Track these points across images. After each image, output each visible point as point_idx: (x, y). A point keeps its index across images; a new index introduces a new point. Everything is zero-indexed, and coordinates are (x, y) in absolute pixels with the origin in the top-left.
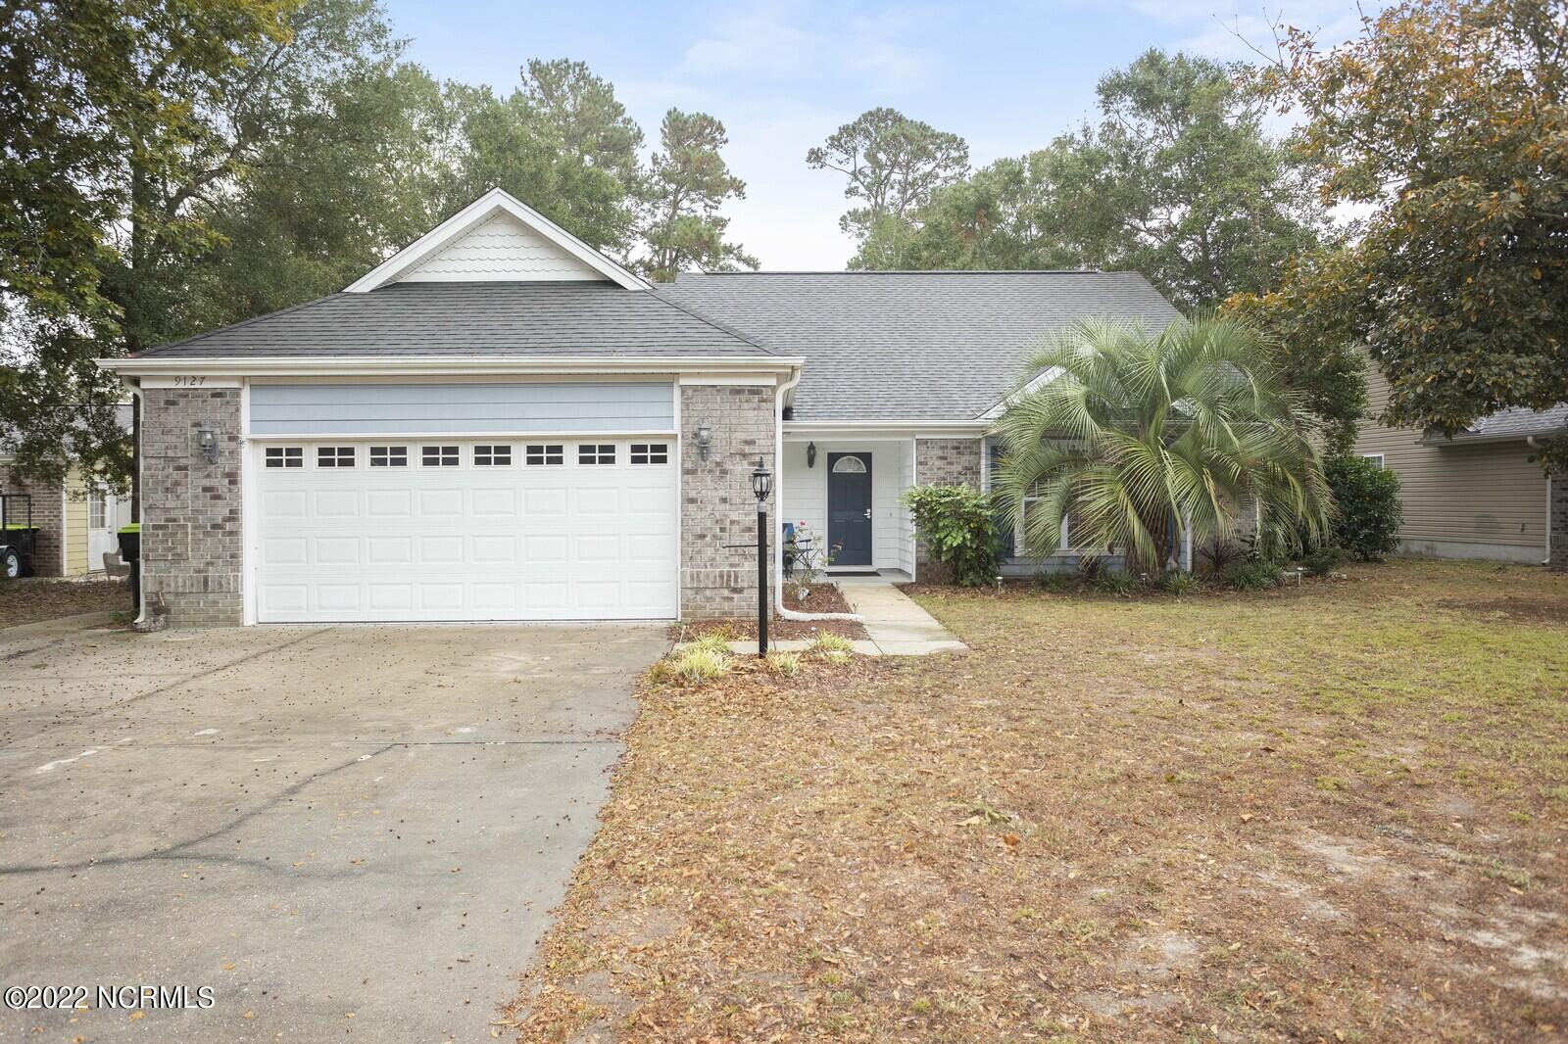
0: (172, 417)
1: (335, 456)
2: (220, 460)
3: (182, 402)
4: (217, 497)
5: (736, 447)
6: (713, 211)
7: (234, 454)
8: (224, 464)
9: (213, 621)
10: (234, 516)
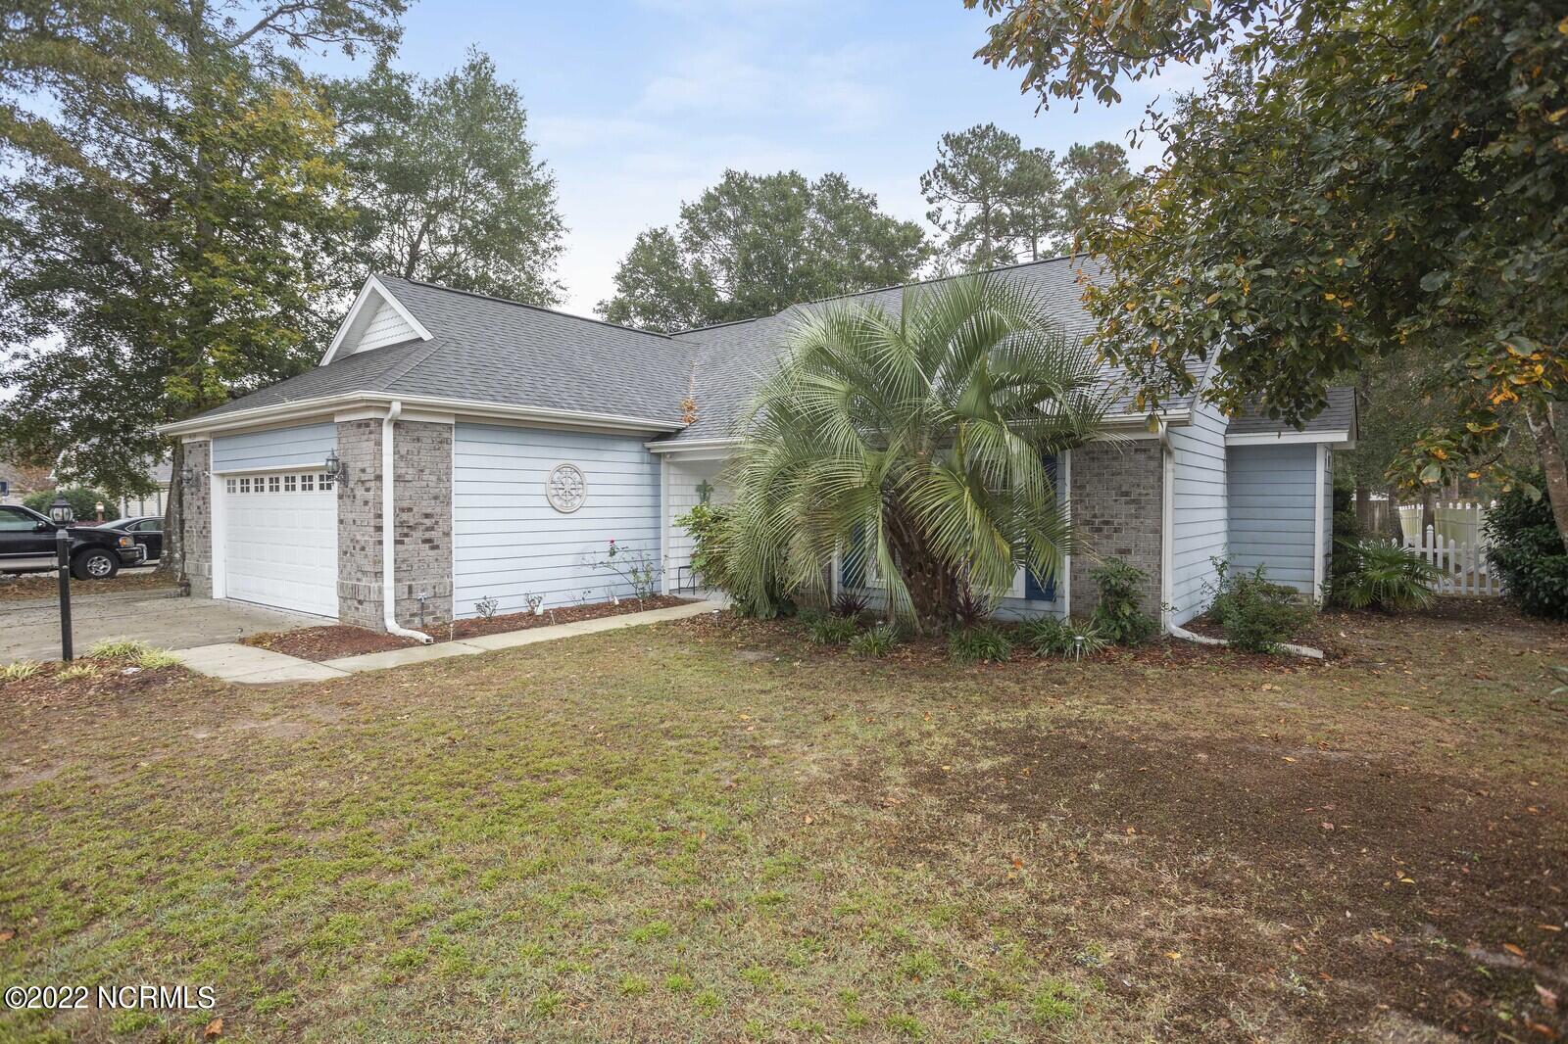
4: (200, 513)
5: (360, 475)
7: (206, 484)
9: (200, 595)
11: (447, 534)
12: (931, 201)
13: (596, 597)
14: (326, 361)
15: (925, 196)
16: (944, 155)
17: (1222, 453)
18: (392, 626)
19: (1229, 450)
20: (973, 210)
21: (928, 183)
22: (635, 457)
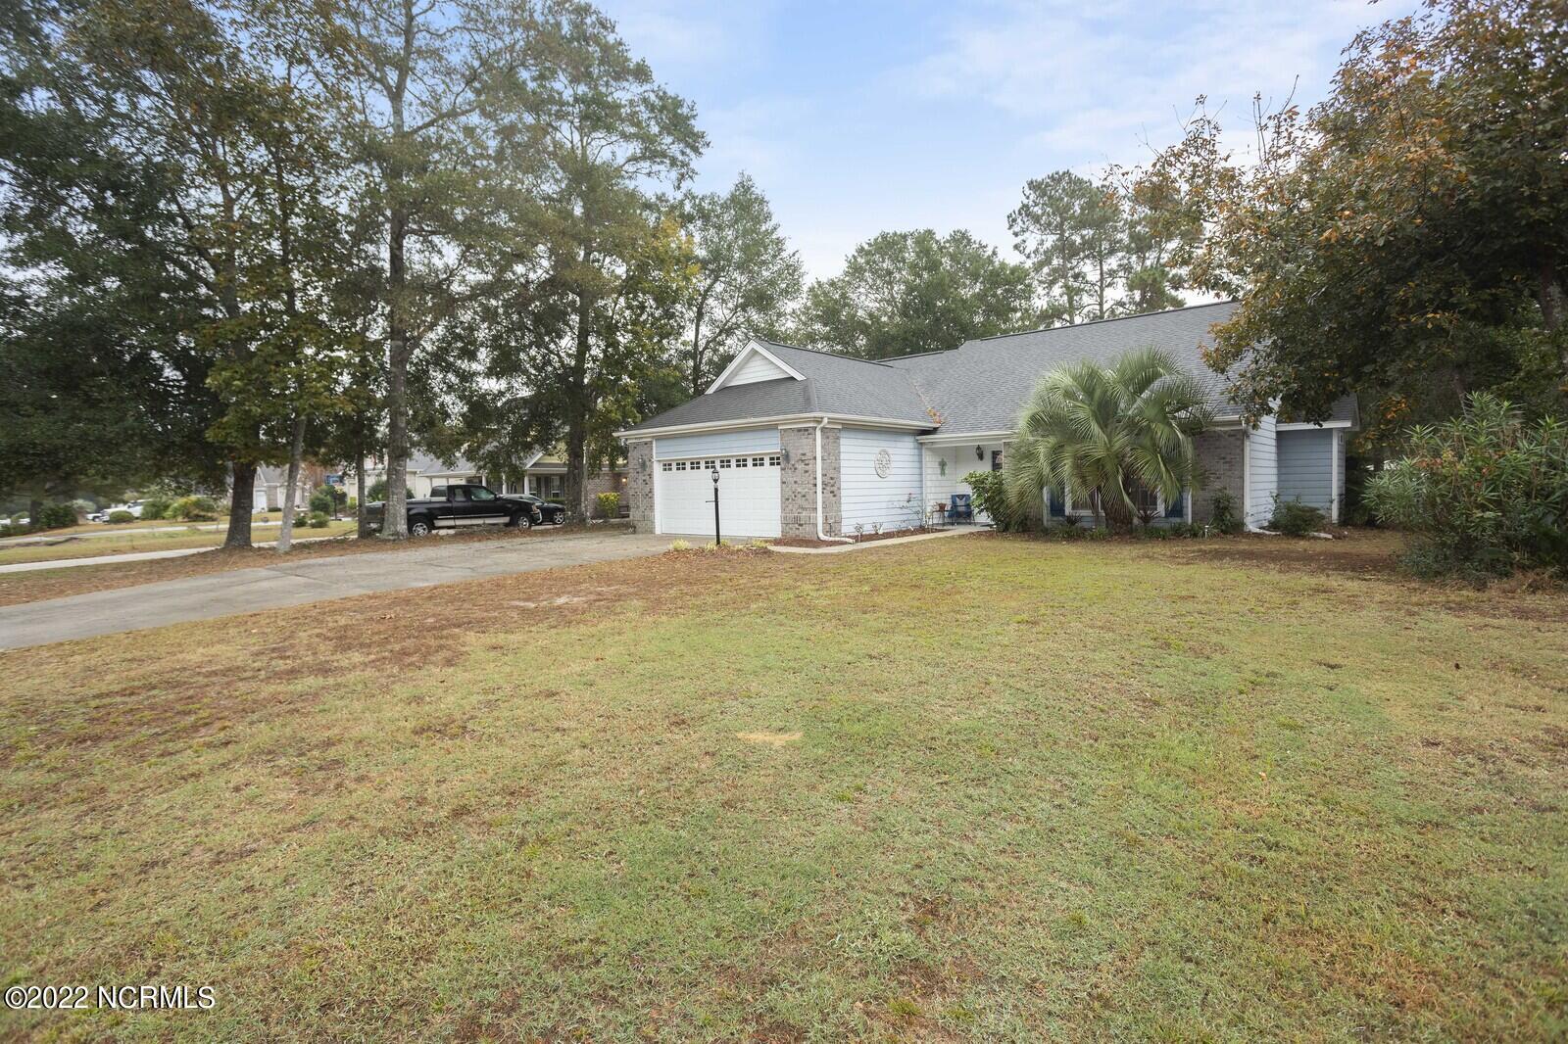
0: (635, 453)
1: (681, 466)
3: (638, 447)
4: (646, 484)
5: (799, 457)
7: (651, 467)
8: (648, 469)
9: (645, 532)
10: (652, 490)
11: (839, 489)
12: (1016, 234)
13: (903, 526)
14: (711, 391)
15: (1011, 231)
16: (1028, 198)
17: (1274, 436)
18: (822, 536)
19: (1279, 433)
20: (1051, 240)
21: (1014, 220)
22: (911, 445)
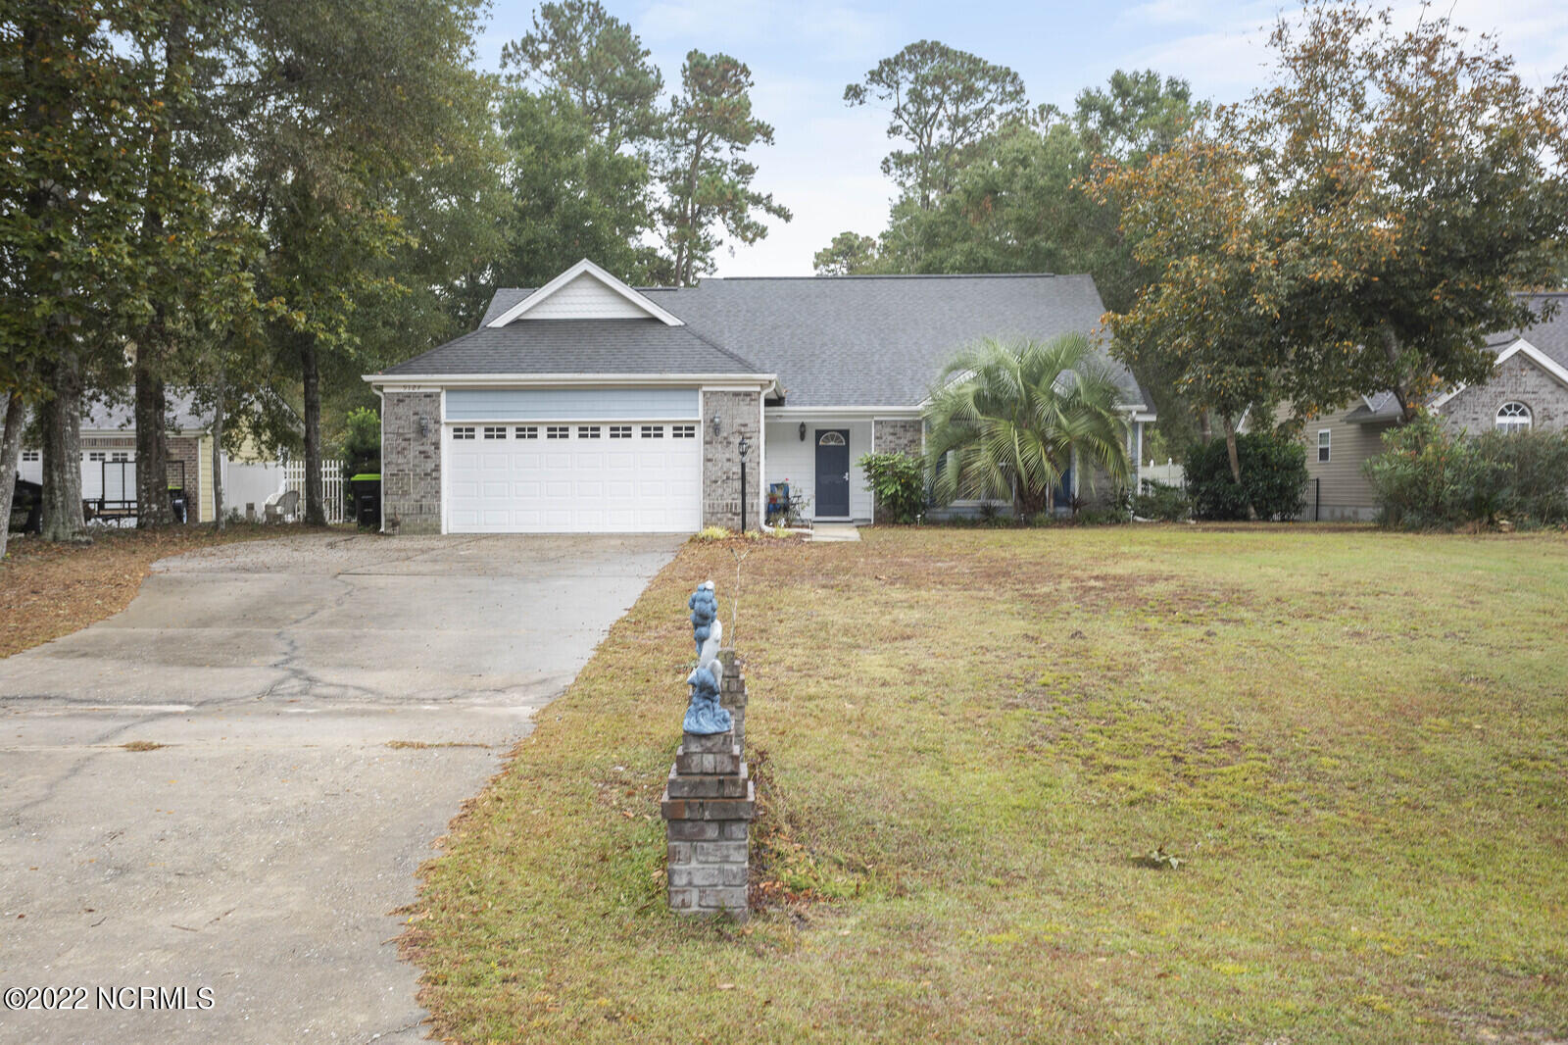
0: (401, 410)
1: (495, 432)
2: (430, 435)
3: (407, 400)
4: (427, 457)
5: (734, 428)
6: (740, 153)
7: (437, 431)
8: (431, 437)
9: (425, 531)
10: (437, 468)
